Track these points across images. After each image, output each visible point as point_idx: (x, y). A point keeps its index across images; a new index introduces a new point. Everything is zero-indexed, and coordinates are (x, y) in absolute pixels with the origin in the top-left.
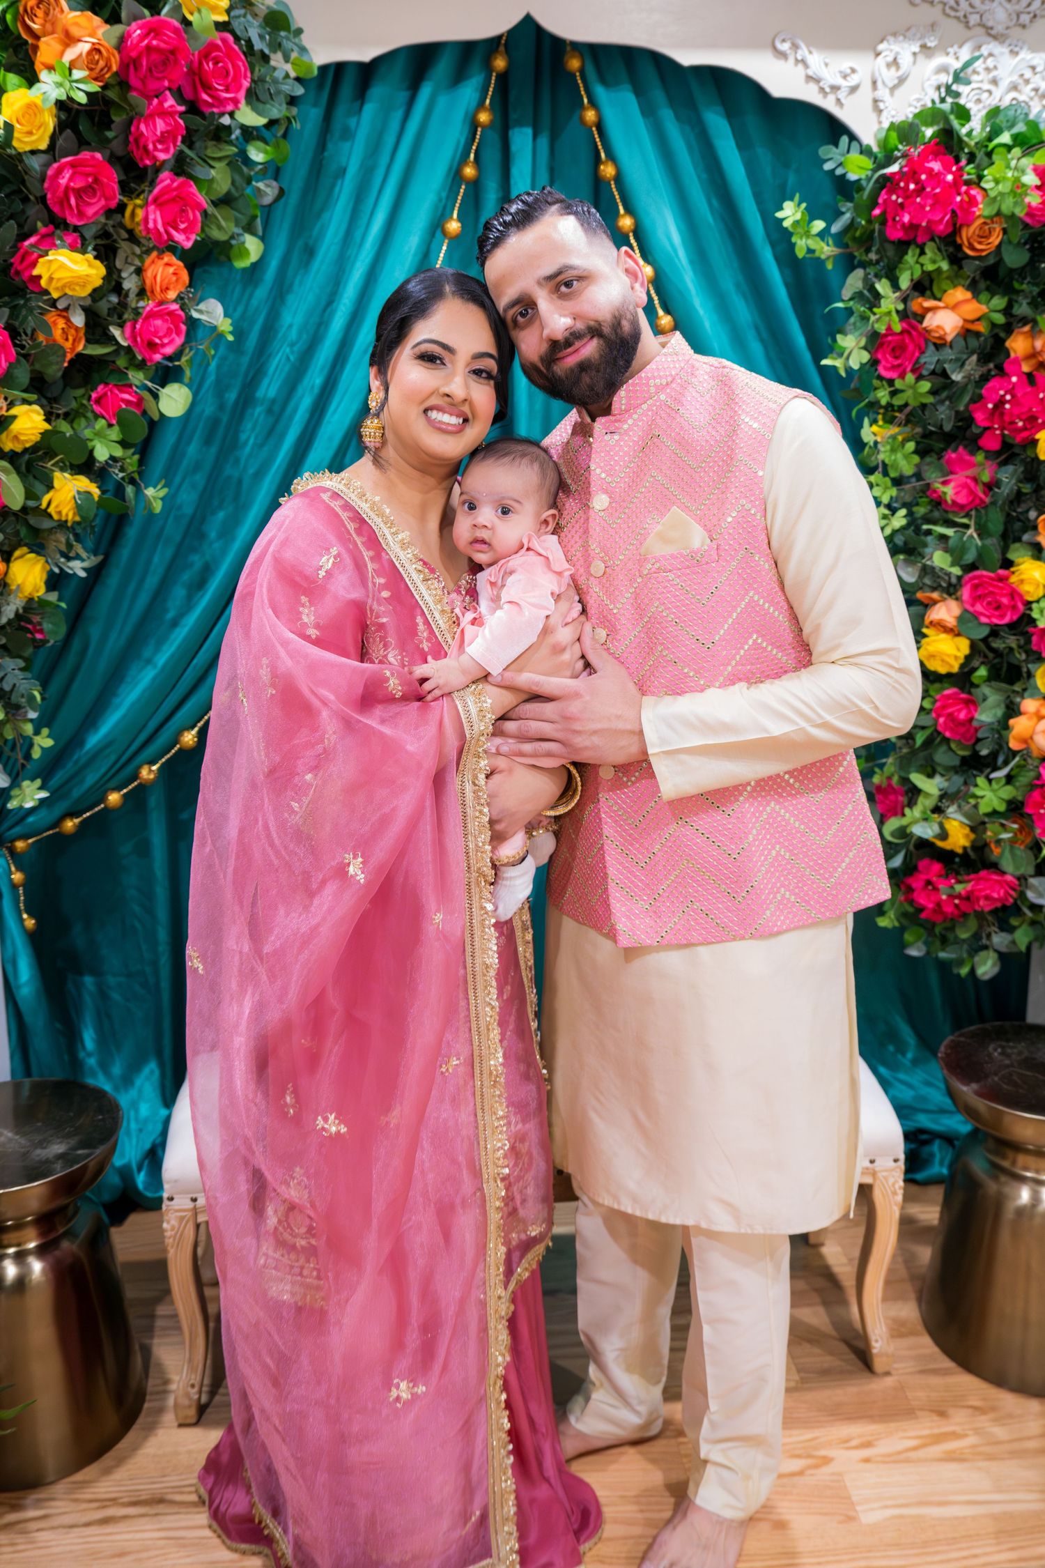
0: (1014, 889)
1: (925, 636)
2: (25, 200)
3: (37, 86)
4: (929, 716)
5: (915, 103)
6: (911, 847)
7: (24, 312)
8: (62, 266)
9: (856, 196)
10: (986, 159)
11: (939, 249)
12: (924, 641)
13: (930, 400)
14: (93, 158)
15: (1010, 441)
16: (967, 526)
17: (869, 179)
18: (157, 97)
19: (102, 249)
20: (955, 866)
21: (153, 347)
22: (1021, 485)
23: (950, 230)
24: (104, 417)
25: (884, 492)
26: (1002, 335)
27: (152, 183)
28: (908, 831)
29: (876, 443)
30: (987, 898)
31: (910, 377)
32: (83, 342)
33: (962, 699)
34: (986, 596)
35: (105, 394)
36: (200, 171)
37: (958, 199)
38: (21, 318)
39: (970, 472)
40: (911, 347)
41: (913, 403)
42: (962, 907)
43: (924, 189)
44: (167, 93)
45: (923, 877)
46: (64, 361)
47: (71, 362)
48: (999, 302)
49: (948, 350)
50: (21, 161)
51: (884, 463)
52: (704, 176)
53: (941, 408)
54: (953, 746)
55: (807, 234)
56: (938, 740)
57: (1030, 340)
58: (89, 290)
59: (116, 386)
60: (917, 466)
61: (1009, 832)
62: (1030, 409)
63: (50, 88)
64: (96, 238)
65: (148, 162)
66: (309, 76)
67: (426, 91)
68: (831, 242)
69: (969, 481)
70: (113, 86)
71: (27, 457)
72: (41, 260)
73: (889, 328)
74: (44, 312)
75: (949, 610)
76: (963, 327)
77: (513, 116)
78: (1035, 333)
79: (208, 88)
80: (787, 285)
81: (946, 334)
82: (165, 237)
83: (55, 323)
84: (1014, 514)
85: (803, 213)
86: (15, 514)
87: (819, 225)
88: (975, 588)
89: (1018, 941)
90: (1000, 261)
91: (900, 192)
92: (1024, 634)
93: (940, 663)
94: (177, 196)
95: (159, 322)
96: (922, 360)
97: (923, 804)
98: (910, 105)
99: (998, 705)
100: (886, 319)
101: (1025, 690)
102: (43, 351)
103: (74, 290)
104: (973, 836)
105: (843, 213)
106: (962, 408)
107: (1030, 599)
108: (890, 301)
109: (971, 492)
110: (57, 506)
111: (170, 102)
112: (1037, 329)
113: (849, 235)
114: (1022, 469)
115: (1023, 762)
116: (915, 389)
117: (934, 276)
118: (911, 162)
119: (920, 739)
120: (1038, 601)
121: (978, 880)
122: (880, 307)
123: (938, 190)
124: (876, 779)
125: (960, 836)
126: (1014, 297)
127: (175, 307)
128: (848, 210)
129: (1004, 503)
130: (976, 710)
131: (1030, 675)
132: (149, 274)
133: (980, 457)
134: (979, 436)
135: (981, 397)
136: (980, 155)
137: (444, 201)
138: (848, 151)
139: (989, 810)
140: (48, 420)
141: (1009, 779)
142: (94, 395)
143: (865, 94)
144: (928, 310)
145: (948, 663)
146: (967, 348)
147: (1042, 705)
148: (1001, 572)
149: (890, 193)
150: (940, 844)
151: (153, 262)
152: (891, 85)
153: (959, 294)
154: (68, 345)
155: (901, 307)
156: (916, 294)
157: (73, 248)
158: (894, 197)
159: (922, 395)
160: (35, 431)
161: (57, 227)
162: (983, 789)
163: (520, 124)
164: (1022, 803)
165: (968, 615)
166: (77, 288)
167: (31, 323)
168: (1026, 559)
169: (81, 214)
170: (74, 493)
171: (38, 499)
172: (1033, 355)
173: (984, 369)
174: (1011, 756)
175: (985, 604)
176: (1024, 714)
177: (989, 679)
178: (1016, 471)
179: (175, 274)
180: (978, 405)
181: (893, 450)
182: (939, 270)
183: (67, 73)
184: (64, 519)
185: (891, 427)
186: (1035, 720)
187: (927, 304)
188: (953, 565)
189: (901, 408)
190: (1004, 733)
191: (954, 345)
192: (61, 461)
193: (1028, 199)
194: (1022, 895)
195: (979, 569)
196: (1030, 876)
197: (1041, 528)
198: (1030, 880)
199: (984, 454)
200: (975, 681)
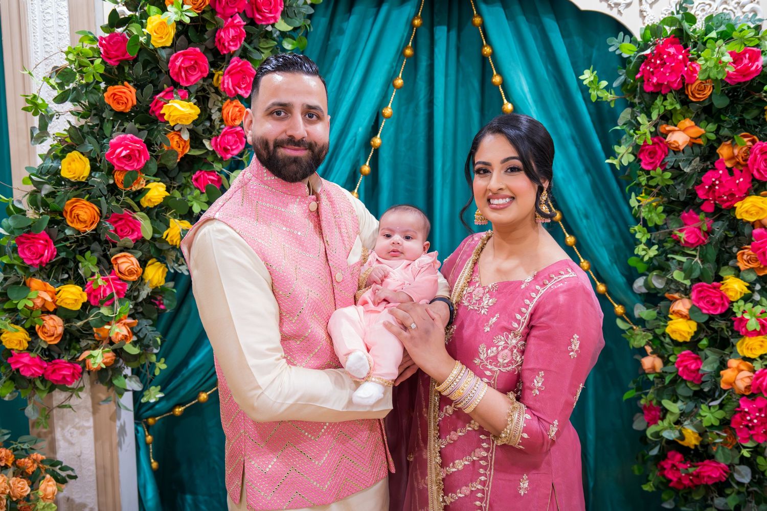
0: (726, 472)
1: (671, 319)
2: (160, 72)
3: (166, 13)
4: (673, 366)
5: (665, 12)
6: (663, 443)
7: (156, 133)
8: (176, 109)
9: (627, 66)
10: (702, 46)
11: (675, 98)
12: (669, 322)
13: (671, 182)
14: (195, 50)
15: (720, 207)
16: (695, 256)
17: (634, 57)
18: (231, 17)
19: (201, 98)
20: (691, 456)
21: (226, 151)
22: (727, 233)
23: (681, 87)
24: (198, 189)
25: (644, 236)
26: (716, 145)
27: (228, 63)
28: (660, 434)
29: (639, 206)
30: (709, 477)
31: (659, 170)
32: (189, 148)
33: (692, 357)
34: (705, 297)
35: (200, 176)
36: (255, 55)
37: (686, 69)
38: (154, 136)
39: (696, 225)
40: (660, 152)
41: (661, 184)
42: (694, 481)
43: (666, 63)
44: (237, 14)
45: (670, 462)
46: (178, 159)
47: (181, 159)
48: (712, 127)
49: (681, 154)
50: (157, 52)
51: (644, 218)
52: (544, 53)
53: (678, 187)
54: (689, 384)
55: (598, 89)
56: (679, 381)
57: (731, 149)
58: (190, 121)
59: (206, 171)
60: (666, 219)
61: (722, 438)
62: (730, 190)
63: (172, 14)
64: (197, 92)
65: (225, 52)
66: (317, 3)
67: (384, 9)
68: (613, 92)
69: (696, 229)
70: (208, 11)
71: (156, 210)
72: (164, 106)
73: (645, 142)
74: (166, 133)
75: (684, 305)
76: (690, 141)
77: (436, 20)
78: (734, 145)
79: (260, 11)
80: (590, 114)
81: (679, 145)
82: (234, 92)
83: (173, 138)
84: (724, 249)
85: (594, 76)
86: (148, 241)
87: (604, 83)
88: (699, 292)
89: (729, 504)
90: (712, 105)
91: (652, 65)
92: (730, 320)
93: (679, 335)
94: (240, 70)
95: (230, 137)
96: (666, 160)
97: (670, 418)
98: (662, 14)
99: (715, 362)
100: (644, 137)
101: (731, 353)
102: (166, 154)
103: (182, 121)
104: (701, 439)
105: (621, 76)
106: (690, 188)
107: (732, 300)
108: (646, 127)
109: (697, 236)
110: (171, 237)
111: (238, 20)
112: (734, 143)
113: (624, 88)
114: (727, 223)
115: (729, 397)
116: (663, 177)
117: (673, 112)
118: (658, 48)
119: (667, 380)
120: (737, 302)
121: (705, 465)
122: (640, 130)
123: (673, 64)
124: (643, 402)
125: (693, 438)
126: (721, 124)
127: (239, 129)
128: (623, 74)
129: (716, 243)
130: (701, 364)
131: (733, 346)
132: (225, 112)
133: (702, 216)
134: (701, 204)
135: (701, 182)
136: (700, 43)
137: (394, 68)
138: (623, 41)
139: (709, 424)
140: (168, 190)
141: (721, 406)
142: (194, 177)
143: (635, 6)
144: (670, 131)
145: (683, 336)
146: (693, 153)
147: (740, 363)
148: (715, 283)
149: (646, 65)
150: (681, 442)
151: (228, 105)
152: (650, 2)
153: (688, 123)
154: (180, 150)
155: (653, 129)
156: (663, 122)
157: (183, 98)
158: (648, 68)
159: (666, 179)
160: (160, 197)
161: (175, 87)
162: (705, 412)
163: (440, 24)
164: (729, 422)
165: (696, 308)
166: (184, 120)
167: (159, 139)
168: (730, 276)
169: (188, 80)
170: (180, 230)
171: (161, 233)
172: (733, 157)
173: (705, 165)
174: (723, 392)
175: (705, 302)
176: (730, 368)
177: (710, 346)
178: (723, 225)
179: (239, 111)
180: (699, 186)
181: (650, 211)
182: (675, 108)
183: (180, 7)
184: (174, 244)
185: (649, 197)
186: (736, 372)
187: (668, 128)
188: (685, 278)
189: (655, 187)
190: (717, 379)
191: (685, 151)
192: (175, 212)
193: (727, 69)
194: (731, 476)
195: (701, 281)
196: (737, 465)
197: (739, 258)
198: (737, 467)
199: (704, 214)
200: (700, 347)
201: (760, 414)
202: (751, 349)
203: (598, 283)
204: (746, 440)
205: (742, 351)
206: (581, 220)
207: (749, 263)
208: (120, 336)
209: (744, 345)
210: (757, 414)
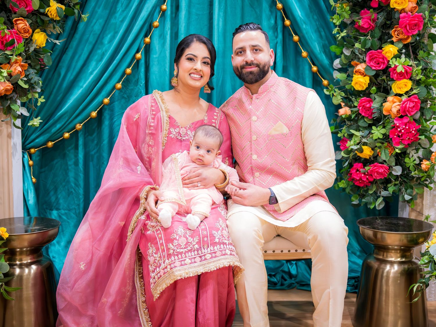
0: (388, 172)
1: (354, 77)
4: (356, 108)
6: (351, 158)
12: (353, 79)
15: (381, 2)
16: (367, 36)
22: (386, 20)
25: (337, 21)
30: (378, 173)
33: (367, 100)
34: (374, 58)
39: (368, 15)
42: (369, 179)
45: (355, 169)
54: (366, 120)
56: (360, 117)
60: (350, 16)
69: (368, 20)
75: (362, 67)
84: (384, 31)
88: (370, 57)
92: (388, 72)
93: (359, 86)
97: (355, 139)
99: (380, 102)
107: (389, 59)
109: (369, 24)
110: (50, 12)
114: (386, 14)
115: (388, 120)
119: (353, 116)
120: (391, 59)
121: (375, 166)
124: (339, 135)
125: (368, 151)
129: (380, 26)
130: (372, 103)
131: (391, 89)
133: (371, 10)
134: (371, 3)
139: (377, 138)
141: (384, 127)
145: (362, 86)
147: (394, 98)
148: (379, 50)
150: (361, 155)
162: (374, 130)
164: (389, 135)
165: (368, 67)
168: (387, 45)
170: (57, 9)
171: (45, 8)
174: (384, 117)
175: (374, 62)
176: (388, 101)
177: (377, 91)
178: (383, 15)
181: (341, 9)
184: (53, 17)
186: (392, 103)
190: (381, 109)
194: (391, 174)
195: (372, 50)
196: (394, 166)
197: (393, 35)
198: (394, 167)
199: (372, 9)
200: (372, 92)
201: (406, 126)
202: (400, 88)
203: (313, 66)
204: (398, 144)
205: (395, 90)
206: (302, 25)
207: (398, 36)
208: (17, 71)
209: (396, 85)
210: (404, 127)
